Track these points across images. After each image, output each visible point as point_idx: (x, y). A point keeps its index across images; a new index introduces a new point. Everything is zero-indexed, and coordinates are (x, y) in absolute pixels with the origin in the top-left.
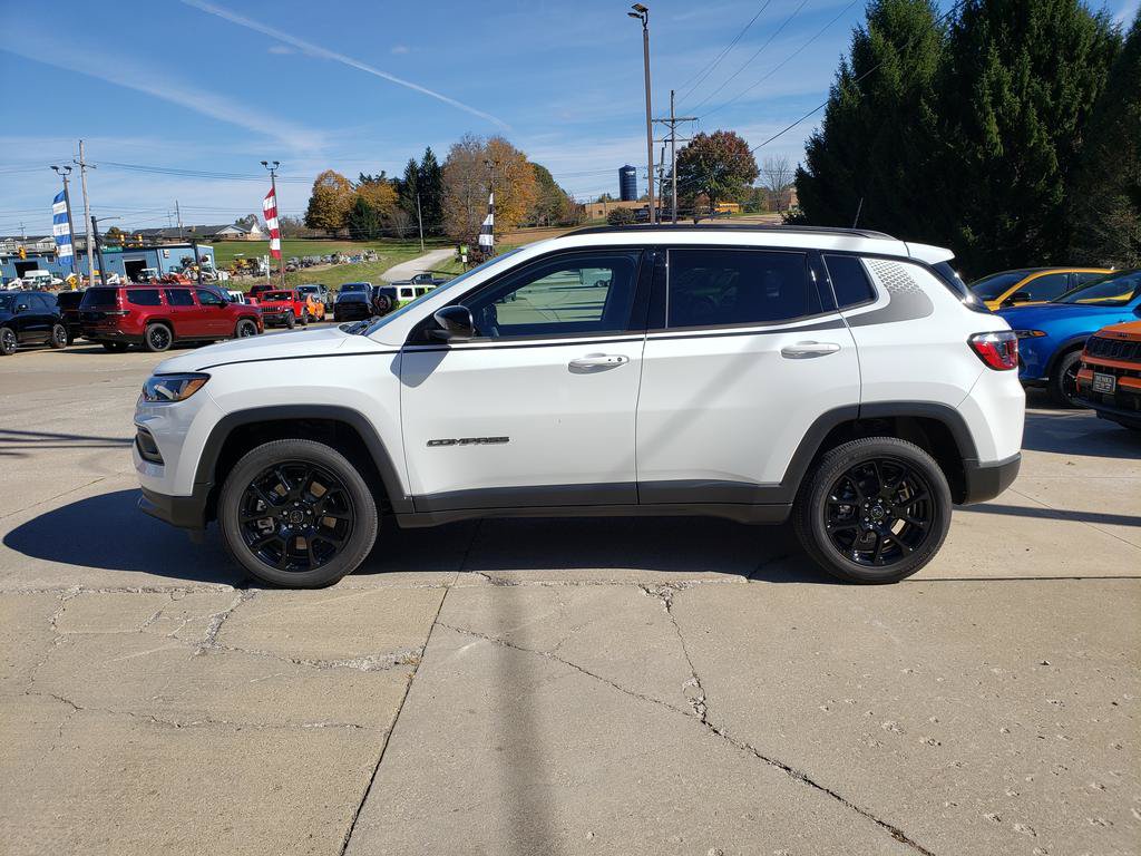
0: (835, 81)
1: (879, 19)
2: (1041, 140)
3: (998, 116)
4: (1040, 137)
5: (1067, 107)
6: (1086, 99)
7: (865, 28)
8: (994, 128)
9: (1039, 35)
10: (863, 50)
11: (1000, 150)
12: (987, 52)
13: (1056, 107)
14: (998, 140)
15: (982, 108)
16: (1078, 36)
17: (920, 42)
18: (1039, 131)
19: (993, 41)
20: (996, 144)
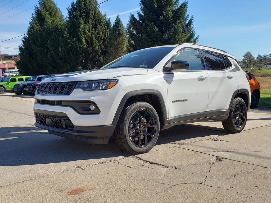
0: (31, 21)
1: (43, 5)
2: (96, 45)
3: (85, 37)
4: (96, 44)
5: (101, 38)
6: (105, 36)
7: (39, 7)
8: (84, 40)
9: (92, 18)
10: (38, 13)
11: (85, 47)
12: (80, 20)
13: (99, 37)
14: (85, 43)
15: (81, 34)
16: (101, 20)
17: (55, 14)
18: (96, 43)
19: (81, 17)
20: (85, 45)
